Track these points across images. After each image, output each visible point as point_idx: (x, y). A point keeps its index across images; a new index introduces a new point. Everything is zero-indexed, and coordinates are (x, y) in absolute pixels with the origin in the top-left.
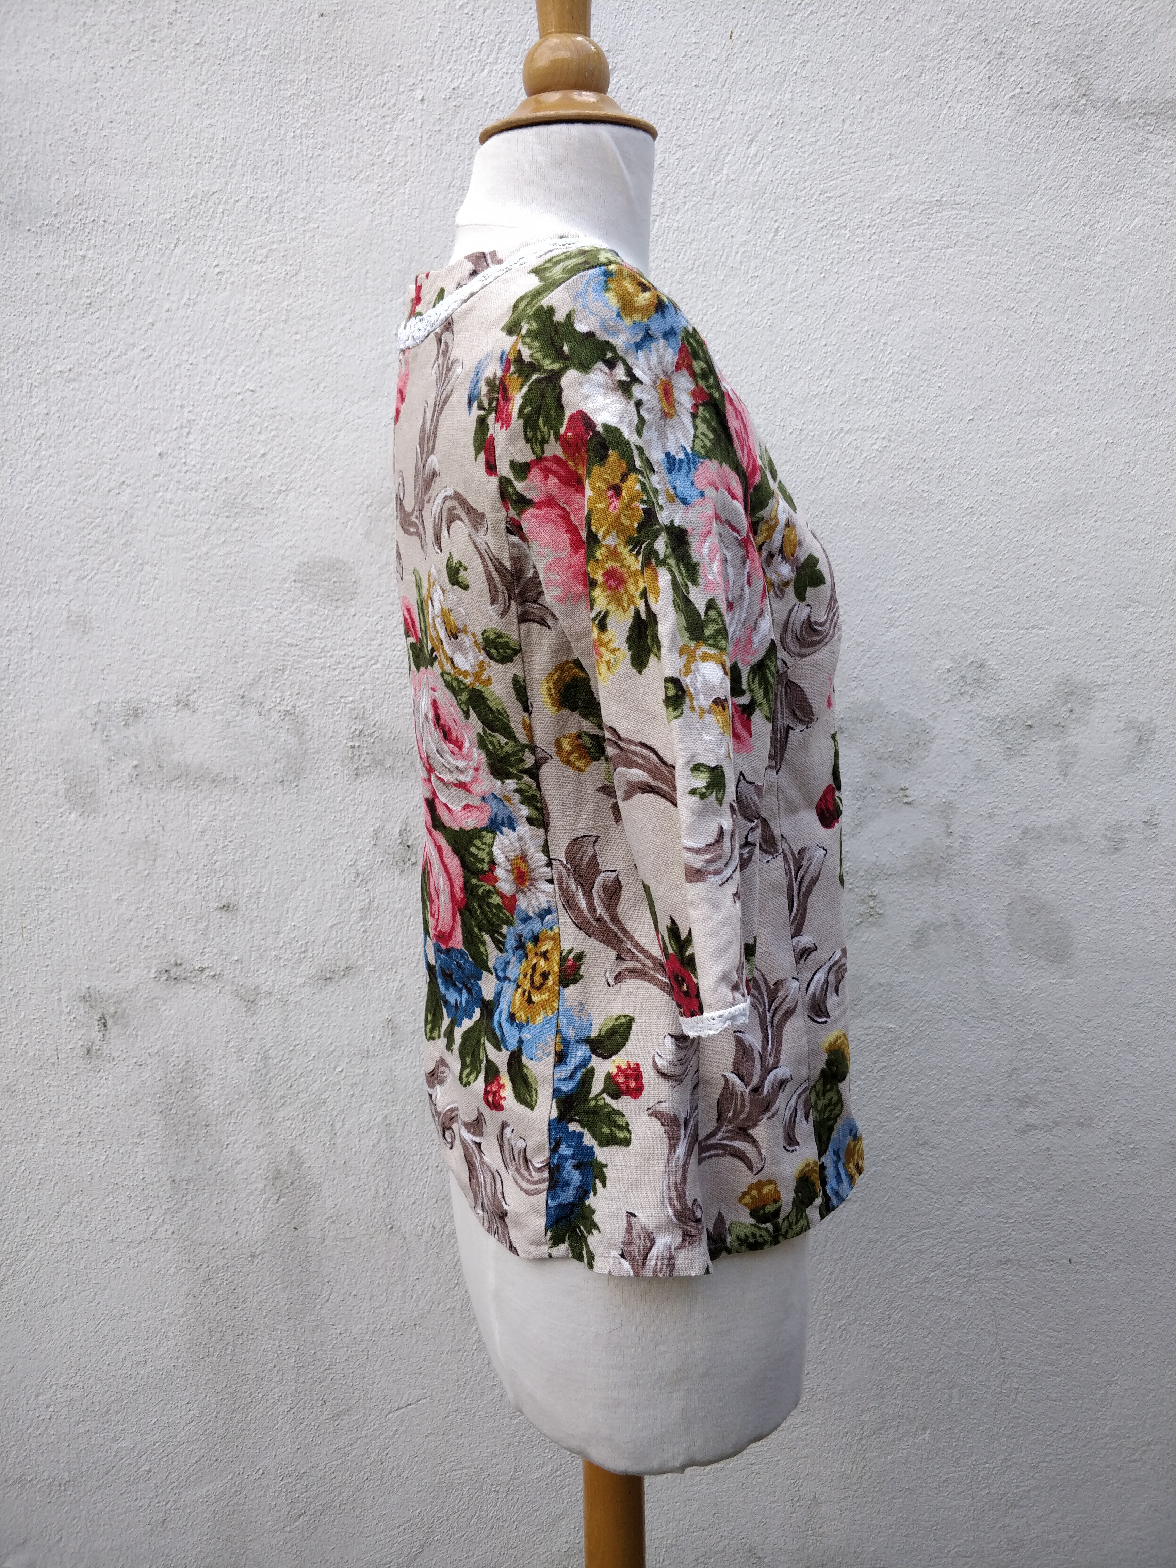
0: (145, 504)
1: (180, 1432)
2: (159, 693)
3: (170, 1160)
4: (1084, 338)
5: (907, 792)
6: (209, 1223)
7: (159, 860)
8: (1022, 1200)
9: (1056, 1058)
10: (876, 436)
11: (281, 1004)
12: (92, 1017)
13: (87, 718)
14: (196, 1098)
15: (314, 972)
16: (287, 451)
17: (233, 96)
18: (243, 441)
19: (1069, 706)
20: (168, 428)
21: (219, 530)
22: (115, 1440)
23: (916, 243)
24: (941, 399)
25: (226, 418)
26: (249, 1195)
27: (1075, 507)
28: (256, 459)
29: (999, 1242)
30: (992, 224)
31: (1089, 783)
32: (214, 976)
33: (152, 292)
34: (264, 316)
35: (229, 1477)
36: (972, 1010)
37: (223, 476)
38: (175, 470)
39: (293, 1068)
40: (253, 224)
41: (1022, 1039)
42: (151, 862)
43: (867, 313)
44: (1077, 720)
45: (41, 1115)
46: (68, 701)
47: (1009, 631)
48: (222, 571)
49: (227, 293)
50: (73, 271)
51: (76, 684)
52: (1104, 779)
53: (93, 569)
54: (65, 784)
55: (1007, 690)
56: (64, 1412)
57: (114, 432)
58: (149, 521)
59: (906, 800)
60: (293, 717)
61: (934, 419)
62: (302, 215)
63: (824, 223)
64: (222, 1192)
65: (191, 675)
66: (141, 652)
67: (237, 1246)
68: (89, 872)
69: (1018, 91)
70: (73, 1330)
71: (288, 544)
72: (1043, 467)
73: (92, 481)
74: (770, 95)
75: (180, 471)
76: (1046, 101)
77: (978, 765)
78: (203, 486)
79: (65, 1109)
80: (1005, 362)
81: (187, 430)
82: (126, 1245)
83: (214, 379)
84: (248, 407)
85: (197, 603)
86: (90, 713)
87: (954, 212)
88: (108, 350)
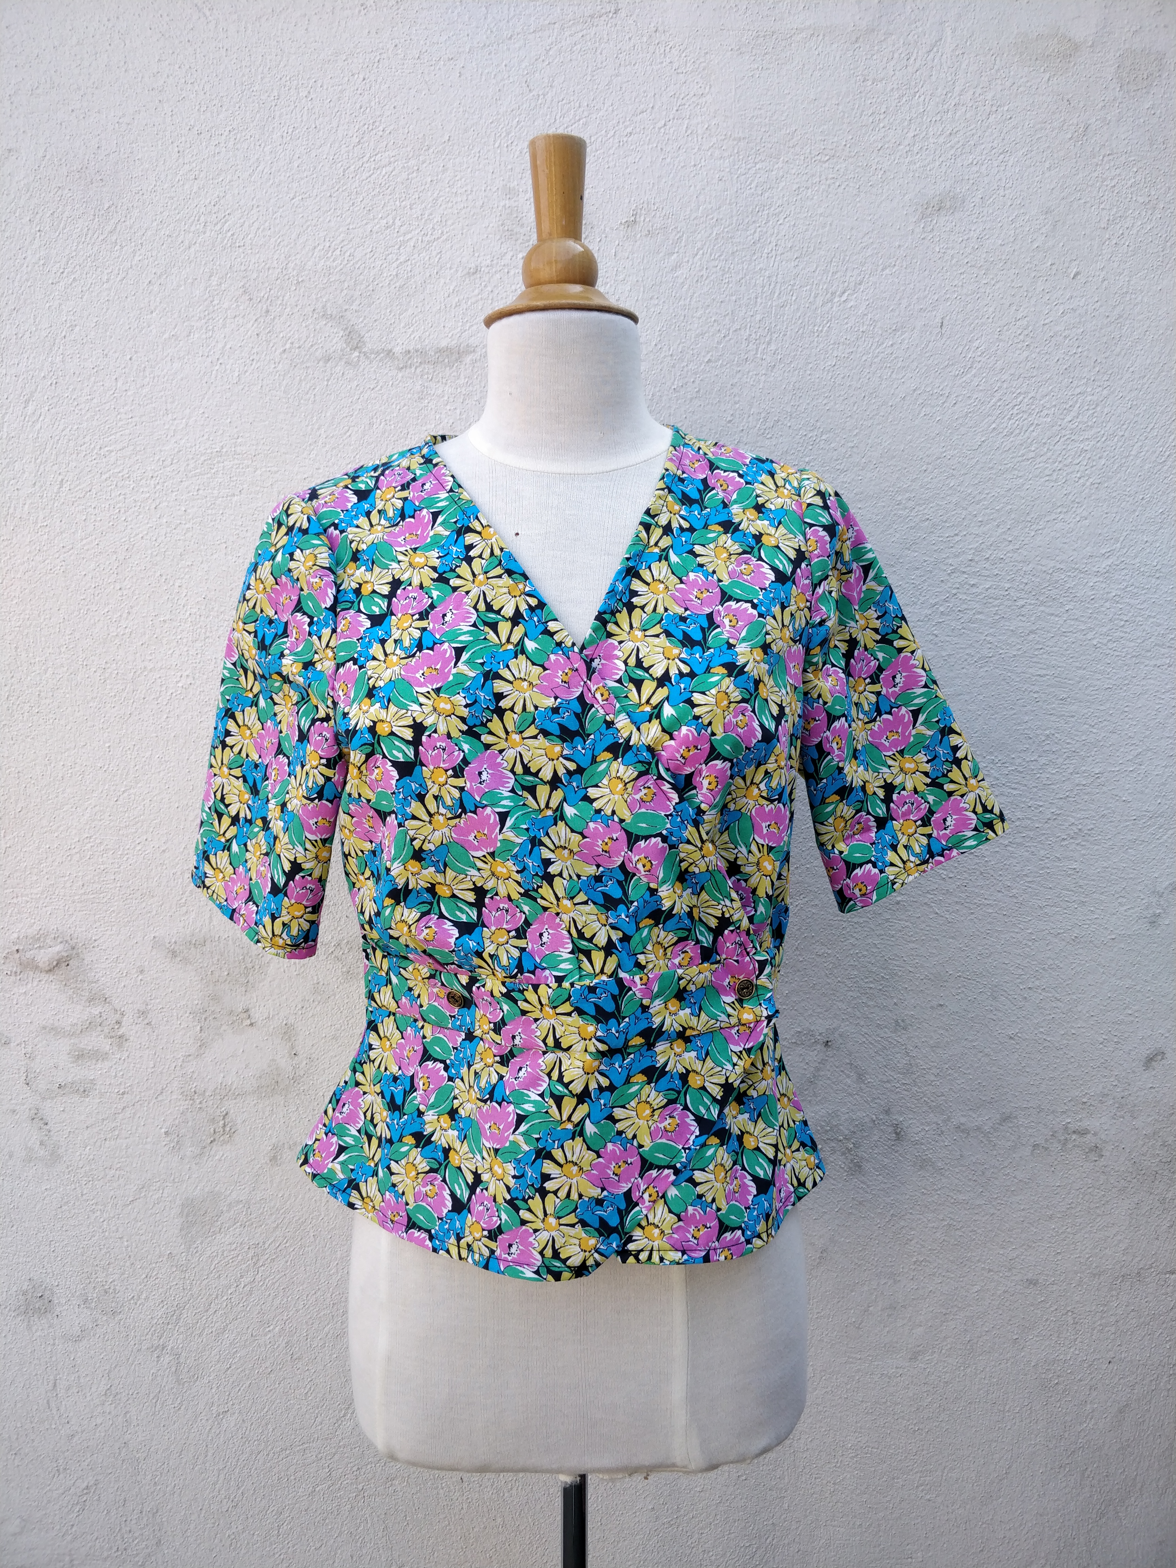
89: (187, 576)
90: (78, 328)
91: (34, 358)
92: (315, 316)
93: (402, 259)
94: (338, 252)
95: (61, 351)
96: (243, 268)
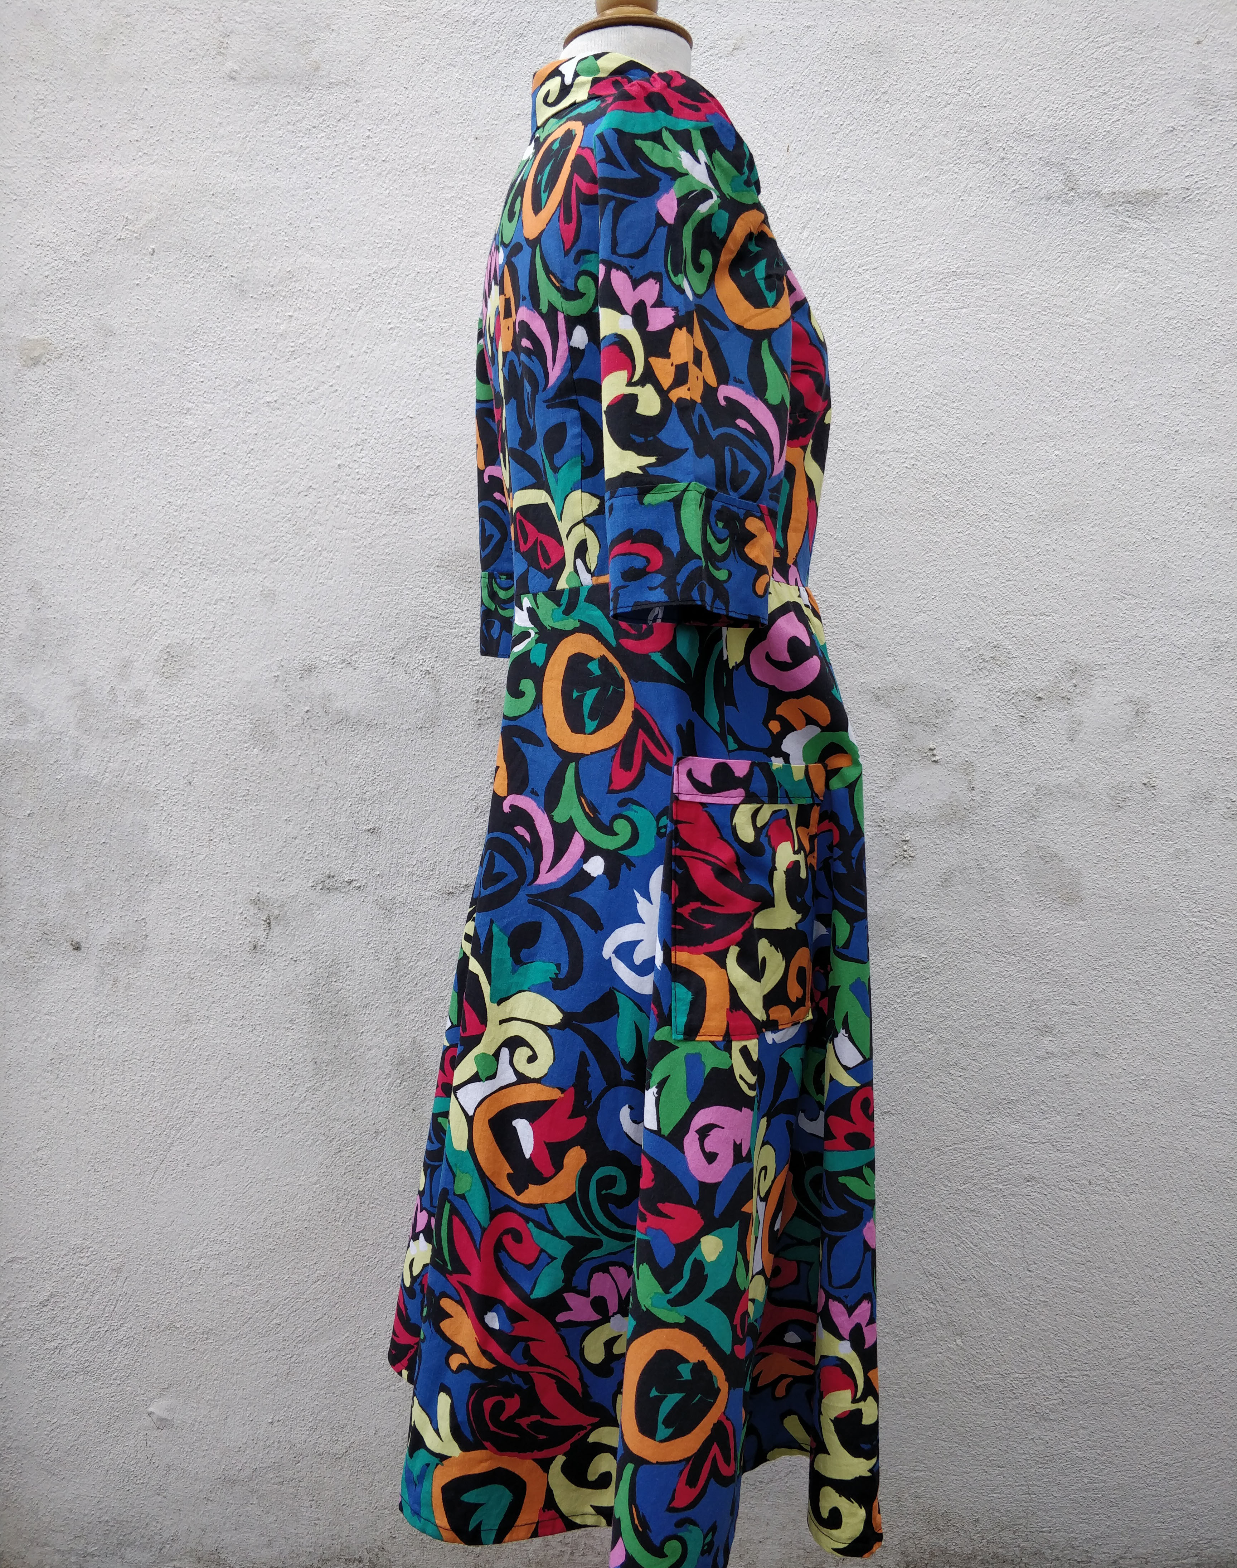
0: (326, 504)
1: (307, 1290)
2: (329, 653)
3: (314, 1044)
4: (1079, 378)
5: (935, 752)
6: (342, 1101)
7: (321, 788)
8: (1044, 1122)
9: (1071, 993)
10: (906, 456)
11: (412, 913)
12: (260, 918)
13: (271, 671)
14: (339, 991)
15: (440, 887)
16: (437, 464)
17: (407, 199)
18: (403, 456)
19: (1074, 681)
20: (346, 446)
21: (381, 525)
22: (252, 1294)
23: (936, 305)
24: (959, 426)
25: (391, 438)
26: (377, 1078)
27: (1074, 515)
28: (412, 470)
29: (1024, 1160)
30: (999, 289)
31: (1094, 748)
32: (360, 887)
33: (340, 343)
34: (423, 360)
35: (347, 1334)
36: (994, 945)
37: (387, 483)
38: (350, 478)
39: (419, 969)
40: (418, 292)
41: (1040, 974)
42: (315, 791)
43: (897, 359)
44: (1081, 694)
45: (213, 1000)
46: (258, 658)
47: (1020, 617)
48: (383, 557)
49: (395, 344)
50: (283, 327)
51: (264, 644)
52: (1107, 745)
53: (283, 553)
54: (251, 723)
55: (1020, 667)
56: (212, 1265)
57: (305, 448)
58: (327, 517)
59: (934, 759)
60: (431, 676)
61: (954, 443)
62: (456, 285)
63: (862, 289)
64: (355, 1074)
65: (354, 639)
66: (316, 620)
67: (365, 1123)
68: (266, 796)
69: (1018, 186)
70: (226, 1190)
71: (435, 537)
72: (1046, 482)
73: (287, 485)
74: (818, 194)
75: (353, 479)
76: (1041, 194)
77: (996, 729)
78: (371, 490)
79: (232, 995)
80: (1011, 397)
81: (361, 447)
82: (273, 1117)
83: (383, 408)
84: (409, 430)
85: (361, 582)
86: (274, 668)
87: (967, 280)
88: (305, 385)
89: (919, 375)
90: (849, 170)
91: (813, 193)
92: (1042, 163)
93: (1115, 118)
94: (1063, 113)
95: (833, 189)
96: (987, 123)
